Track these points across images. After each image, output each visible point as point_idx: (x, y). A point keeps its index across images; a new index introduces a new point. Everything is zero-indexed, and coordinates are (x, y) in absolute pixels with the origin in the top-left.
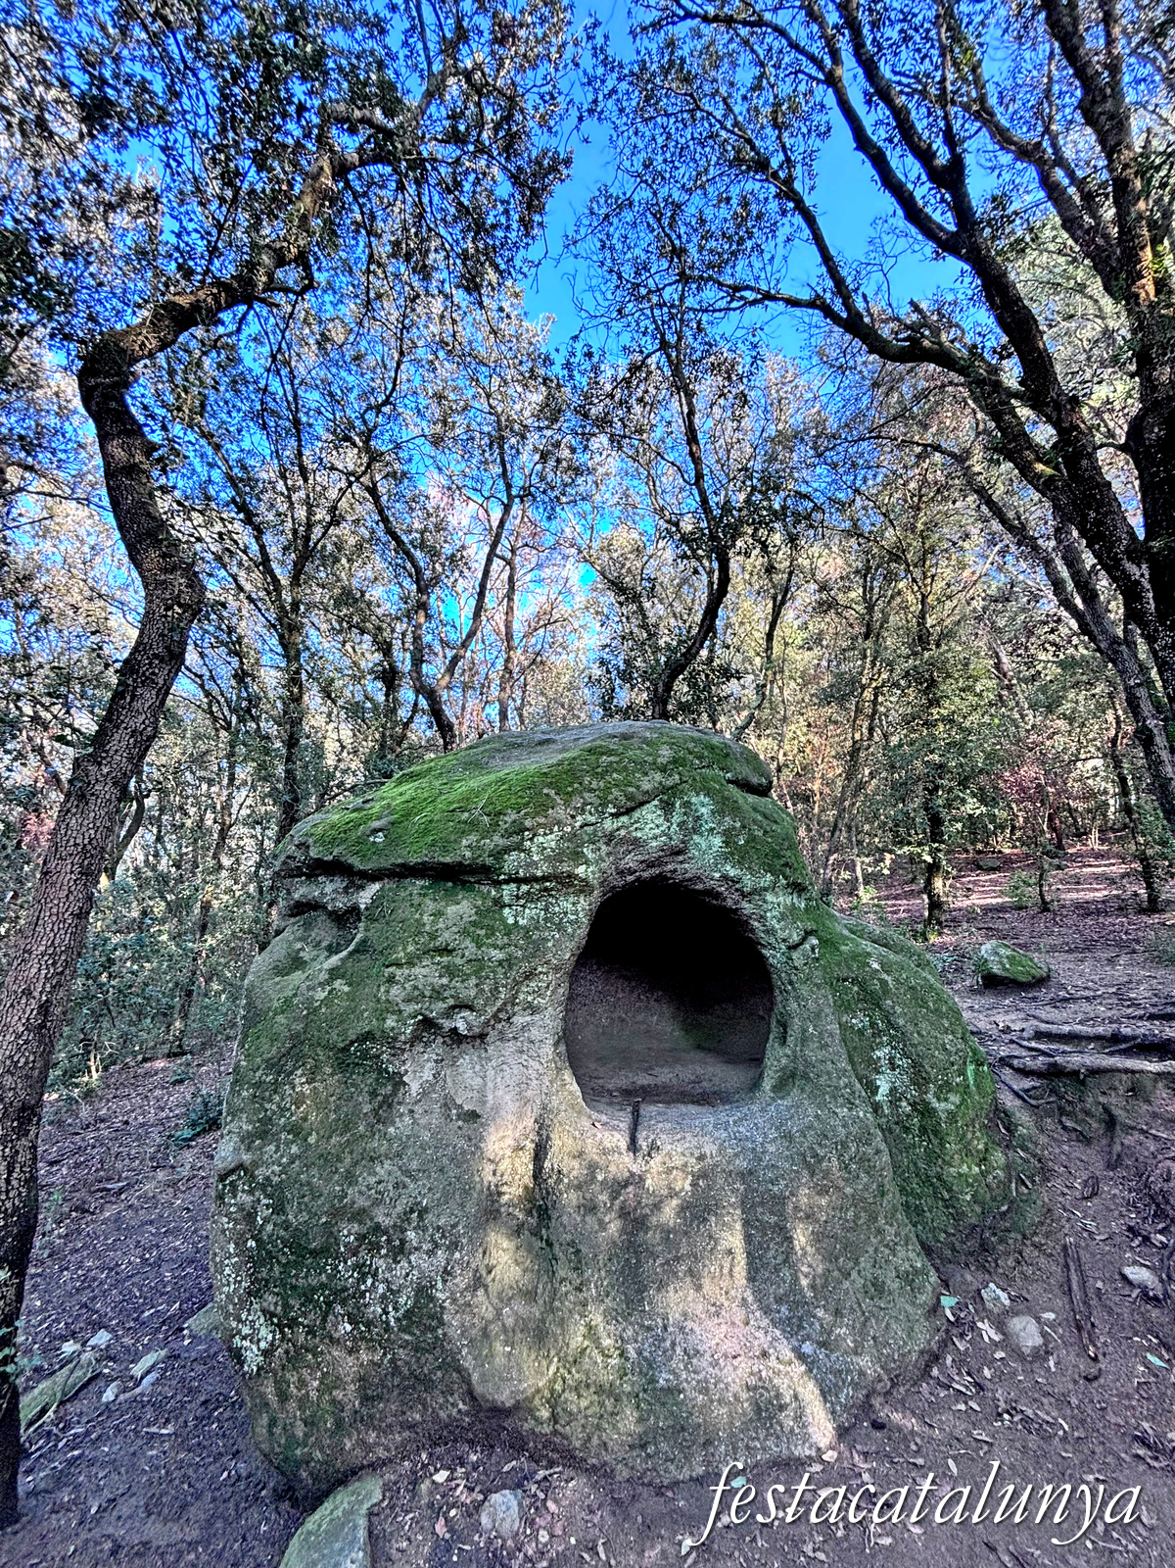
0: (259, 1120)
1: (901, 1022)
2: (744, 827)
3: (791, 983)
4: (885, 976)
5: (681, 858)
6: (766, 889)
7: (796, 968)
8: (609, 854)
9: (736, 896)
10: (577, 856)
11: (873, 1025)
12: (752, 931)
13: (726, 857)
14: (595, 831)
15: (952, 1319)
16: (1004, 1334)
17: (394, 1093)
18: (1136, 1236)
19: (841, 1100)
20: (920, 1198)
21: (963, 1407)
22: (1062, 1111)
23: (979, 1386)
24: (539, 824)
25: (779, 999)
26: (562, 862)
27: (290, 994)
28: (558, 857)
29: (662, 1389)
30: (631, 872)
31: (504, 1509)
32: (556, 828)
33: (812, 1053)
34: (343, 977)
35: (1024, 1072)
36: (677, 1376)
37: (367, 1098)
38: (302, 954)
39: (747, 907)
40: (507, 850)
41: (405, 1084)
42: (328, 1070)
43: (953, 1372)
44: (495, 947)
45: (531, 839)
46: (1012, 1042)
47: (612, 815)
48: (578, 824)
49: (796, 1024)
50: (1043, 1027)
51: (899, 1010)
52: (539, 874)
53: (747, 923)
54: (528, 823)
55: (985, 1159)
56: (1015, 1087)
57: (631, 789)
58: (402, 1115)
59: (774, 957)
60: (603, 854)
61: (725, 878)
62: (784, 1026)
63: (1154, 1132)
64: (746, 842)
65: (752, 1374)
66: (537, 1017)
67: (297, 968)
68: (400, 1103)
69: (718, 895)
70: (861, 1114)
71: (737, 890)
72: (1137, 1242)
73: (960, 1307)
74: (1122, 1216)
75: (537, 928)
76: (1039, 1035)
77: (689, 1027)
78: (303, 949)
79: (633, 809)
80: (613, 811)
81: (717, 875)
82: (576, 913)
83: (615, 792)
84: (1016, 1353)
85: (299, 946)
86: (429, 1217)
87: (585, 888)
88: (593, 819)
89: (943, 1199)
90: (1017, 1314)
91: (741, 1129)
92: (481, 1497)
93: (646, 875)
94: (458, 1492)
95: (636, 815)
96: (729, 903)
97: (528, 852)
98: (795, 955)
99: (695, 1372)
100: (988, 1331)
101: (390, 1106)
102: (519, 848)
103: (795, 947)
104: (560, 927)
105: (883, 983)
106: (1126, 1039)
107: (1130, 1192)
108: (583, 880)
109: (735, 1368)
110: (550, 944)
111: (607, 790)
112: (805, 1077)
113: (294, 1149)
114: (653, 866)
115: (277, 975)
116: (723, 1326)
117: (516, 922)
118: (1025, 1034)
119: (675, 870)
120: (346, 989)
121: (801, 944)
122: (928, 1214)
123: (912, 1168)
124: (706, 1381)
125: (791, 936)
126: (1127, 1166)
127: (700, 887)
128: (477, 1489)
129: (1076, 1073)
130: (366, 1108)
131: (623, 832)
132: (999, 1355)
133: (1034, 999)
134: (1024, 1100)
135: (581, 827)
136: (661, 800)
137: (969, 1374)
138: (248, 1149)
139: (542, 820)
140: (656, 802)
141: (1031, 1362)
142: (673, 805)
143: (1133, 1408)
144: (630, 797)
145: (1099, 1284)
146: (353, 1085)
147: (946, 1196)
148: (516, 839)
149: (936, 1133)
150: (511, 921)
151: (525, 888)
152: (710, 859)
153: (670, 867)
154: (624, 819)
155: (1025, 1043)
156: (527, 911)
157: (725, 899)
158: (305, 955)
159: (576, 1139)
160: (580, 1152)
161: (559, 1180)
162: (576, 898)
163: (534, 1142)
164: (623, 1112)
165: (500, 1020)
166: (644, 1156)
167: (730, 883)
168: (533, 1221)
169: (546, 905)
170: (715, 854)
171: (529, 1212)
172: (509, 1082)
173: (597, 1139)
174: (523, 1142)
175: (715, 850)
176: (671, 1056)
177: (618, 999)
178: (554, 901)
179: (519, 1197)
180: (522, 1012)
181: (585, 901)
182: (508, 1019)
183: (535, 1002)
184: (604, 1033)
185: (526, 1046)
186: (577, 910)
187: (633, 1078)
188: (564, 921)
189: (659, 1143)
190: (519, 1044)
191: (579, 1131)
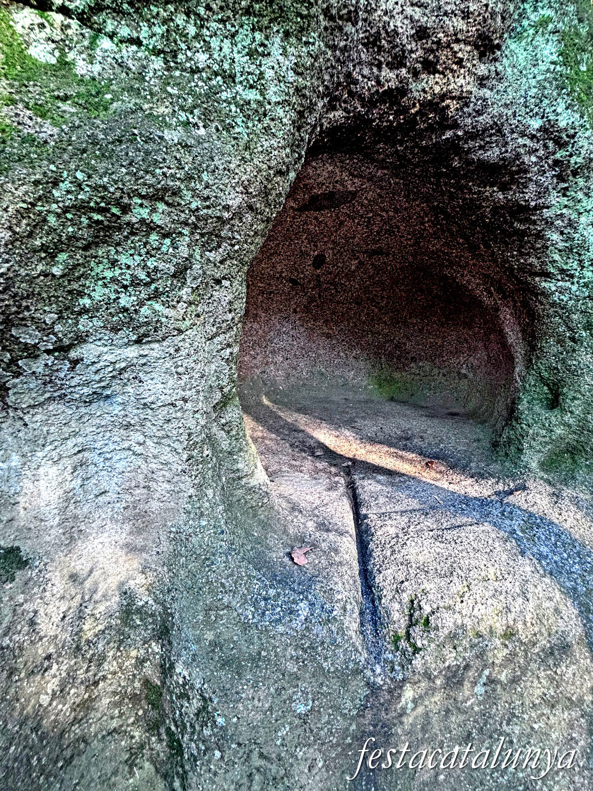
9: (548, 177)
61: (547, 132)
77: (384, 381)
81: (535, 124)
150: (43, 53)
159: (246, 627)
160: (256, 659)
161: (204, 714)
162: (258, 36)
163: (162, 604)
164: (334, 494)
165: (32, 352)
166: (397, 639)
167: (551, 144)
168: (160, 748)
169: (166, 36)
170: (542, 77)
171: (153, 727)
172: (104, 486)
173: (297, 624)
174: (144, 599)
175: (543, 67)
176: (368, 408)
177: (319, 355)
178: (192, 30)
179: (135, 698)
180: (107, 335)
181: (285, 54)
182: (62, 349)
183: (145, 311)
184: (304, 385)
185: (134, 414)
186: (261, 75)
187: (336, 429)
188: (224, 96)
189: (427, 609)
190: (117, 410)
191: (255, 604)
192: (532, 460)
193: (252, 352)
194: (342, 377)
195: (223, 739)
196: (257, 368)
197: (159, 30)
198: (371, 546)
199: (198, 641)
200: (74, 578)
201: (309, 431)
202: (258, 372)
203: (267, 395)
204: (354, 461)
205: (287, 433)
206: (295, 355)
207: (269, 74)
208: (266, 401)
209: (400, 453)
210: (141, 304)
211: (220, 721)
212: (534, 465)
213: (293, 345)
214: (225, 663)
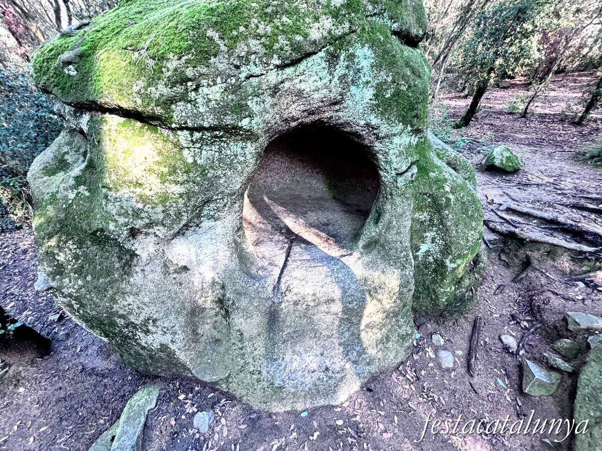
0: (55, 266)
1: (449, 224)
2: (393, 82)
3: (391, 194)
4: (451, 196)
5: (337, 107)
6: (395, 135)
7: (397, 188)
8: (273, 105)
9: (372, 138)
10: (241, 109)
11: (431, 220)
12: (377, 160)
13: (373, 109)
14: (260, 83)
15: (415, 345)
16: (436, 355)
17: (132, 260)
18: (514, 320)
19: (398, 264)
20: (420, 294)
21: (407, 387)
22: (503, 251)
23: (418, 379)
24: (201, 75)
25: (381, 200)
26: (226, 114)
27: (55, 190)
28: (222, 109)
29: (277, 387)
30: (293, 119)
31: (202, 420)
32: (219, 80)
33: (391, 236)
34: (84, 184)
35: (493, 231)
36: (284, 382)
37: (117, 260)
38: (66, 157)
39: (378, 146)
40: (172, 101)
41: (137, 255)
42: (89, 243)
43: (408, 369)
44: (176, 183)
45: (196, 90)
46: (492, 210)
47: (277, 67)
48: (243, 76)
49: (386, 217)
50: (514, 206)
51: (450, 216)
52: (206, 125)
53: (375, 155)
54: (189, 72)
55: (459, 282)
56: (485, 238)
57: (299, 38)
58: (137, 273)
59: (386, 177)
60: (267, 106)
61: (368, 125)
62: (379, 215)
63: (548, 274)
64: (393, 96)
65: (319, 379)
66: (218, 223)
67: (61, 169)
68: (135, 266)
69: (360, 136)
70: (407, 273)
71: (374, 134)
72: (513, 322)
73: (421, 339)
74: (510, 306)
75: (212, 168)
76: (509, 210)
77: (332, 186)
78: (67, 153)
79: (299, 61)
80: (278, 62)
81: (362, 123)
82: (244, 155)
83: (282, 41)
84: (439, 366)
85: (66, 149)
86: (158, 323)
87: (250, 136)
88: (257, 70)
89: (431, 297)
90: (445, 349)
91: (340, 276)
92: (196, 410)
93: (308, 120)
94: (187, 407)
95: (302, 66)
96: (367, 142)
97: (194, 102)
98: (400, 179)
99: (293, 380)
100: (430, 353)
101: (130, 266)
102: (184, 98)
103: (401, 174)
104: (231, 166)
105: (448, 200)
106: (558, 223)
107: (519, 296)
108: (248, 131)
109: (312, 377)
110: (222, 181)
111: (273, 37)
112: (383, 246)
113: (80, 282)
114: (314, 114)
115: (45, 174)
116: (311, 357)
117: (195, 161)
118: (501, 208)
119: (331, 117)
120: (87, 194)
121: (406, 171)
122: (421, 300)
123: (422, 282)
124: (297, 384)
125: (401, 167)
126: (523, 284)
127: (348, 129)
128: (195, 406)
129: (523, 240)
130: (117, 265)
131: (287, 85)
132: (431, 365)
133: (509, 181)
134: (487, 245)
135: (248, 78)
136: (327, 52)
137: (415, 372)
138: (54, 279)
139: (204, 70)
140: (322, 54)
141: (444, 372)
142: (338, 57)
143: (483, 405)
144: (296, 47)
145: (487, 340)
146: (107, 251)
147: (434, 297)
148: (179, 89)
149: (442, 275)
150: (190, 160)
151: (197, 135)
152: (360, 108)
153: (327, 115)
154: (289, 71)
155: (499, 213)
156: (204, 152)
157: (364, 139)
158: (69, 158)
159: (243, 287)
160: (245, 294)
161: (233, 304)
162: (244, 144)
163: (222, 281)
164: (281, 252)
165: (191, 227)
166: (282, 293)
167: (370, 129)
168: (223, 312)
169: (219, 148)
170: (365, 105)
171: (221, 308)
172: (206, 252)
173: (255, 287)
174: (217, 280)
175: (366, 101)
176: (317, 204)
177: (297, 171)
178: (226, 146)
179: (216, 302)
180: (207, 221)
181: (252, 147)
182: (197, 226)
183: (216, 215)
184: (287, 187)
185: (214, 236)
186: (245, 153)
187: (296, 218)
188: (235, 162)
189: (291, 287)
190: (209, 235)
191: (245, 282)
192: (361, 244)
193: (258, 172)
194: (309, 183)
195: (237, 308)
196: (262, 180)
197: (217, 147)
198: (285, 270)
199: (231, 289)
200: (200, 273)
201: (282, 218)
202: (262, 182)
203: (267, 194)
204: (297, 235)
205: (271, 219)
206: (283, 171)
207: (247, 153)
208: (266, 199)
209: (319, 233)
210: (215, 213)
211: (237, 305)
212: (361, 246)
213: (282, 166)
214: (237, 294)
